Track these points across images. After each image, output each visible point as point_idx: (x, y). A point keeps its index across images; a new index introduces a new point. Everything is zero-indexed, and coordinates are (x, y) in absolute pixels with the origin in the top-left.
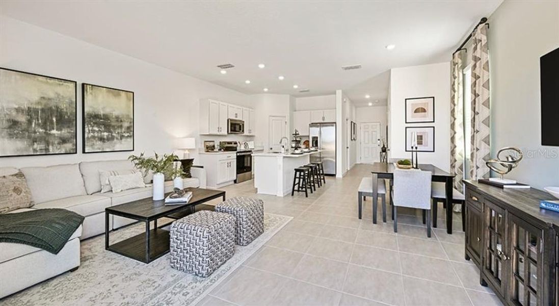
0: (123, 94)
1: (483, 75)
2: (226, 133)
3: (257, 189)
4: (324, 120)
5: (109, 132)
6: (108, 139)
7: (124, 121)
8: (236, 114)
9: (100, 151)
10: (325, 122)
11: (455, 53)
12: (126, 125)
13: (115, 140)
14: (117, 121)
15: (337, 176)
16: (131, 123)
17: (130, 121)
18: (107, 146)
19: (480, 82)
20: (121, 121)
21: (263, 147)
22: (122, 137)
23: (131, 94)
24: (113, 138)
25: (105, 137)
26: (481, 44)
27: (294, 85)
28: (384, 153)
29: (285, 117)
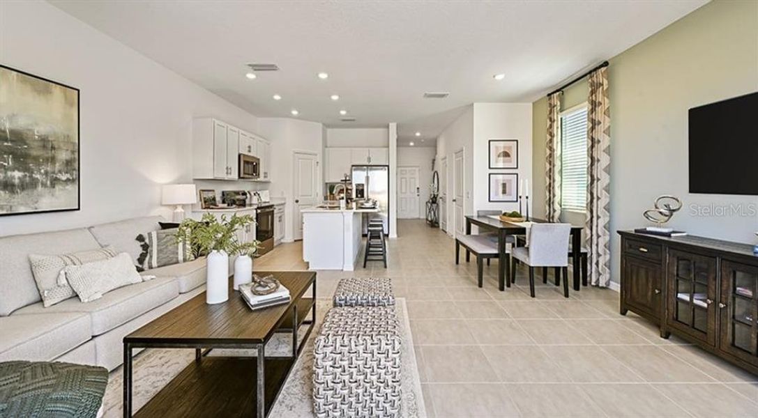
0: (57, 90)
1: (604, 120)
2: (237, 177)
3: (308, 263)
4: (370, 161)
5: (26, 169)
6: (23, 186)
7: (59, 148)
8: (249, 147)
9: (4, 212)
10: (371, 164)
11: (553, 93)
12: (63, 155)
13: (40, 188)
14: (44, 147)
15: (390, 236)
16: (73, 152)
17: (71, 148)
18: (20, 202)
19: (600, 129)
20: (53, 148)
21: (285, 199)
22: (55, 182)
23: (74, 93)
24: (33, 184)
25: (17, 181)
26: (603, 88)
27: (340, 110)
28: (434, 205)
29: (316, 155)
